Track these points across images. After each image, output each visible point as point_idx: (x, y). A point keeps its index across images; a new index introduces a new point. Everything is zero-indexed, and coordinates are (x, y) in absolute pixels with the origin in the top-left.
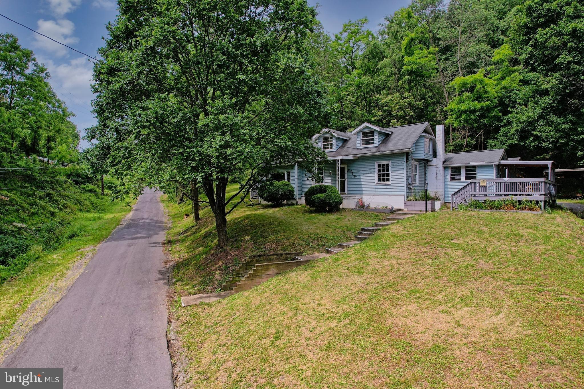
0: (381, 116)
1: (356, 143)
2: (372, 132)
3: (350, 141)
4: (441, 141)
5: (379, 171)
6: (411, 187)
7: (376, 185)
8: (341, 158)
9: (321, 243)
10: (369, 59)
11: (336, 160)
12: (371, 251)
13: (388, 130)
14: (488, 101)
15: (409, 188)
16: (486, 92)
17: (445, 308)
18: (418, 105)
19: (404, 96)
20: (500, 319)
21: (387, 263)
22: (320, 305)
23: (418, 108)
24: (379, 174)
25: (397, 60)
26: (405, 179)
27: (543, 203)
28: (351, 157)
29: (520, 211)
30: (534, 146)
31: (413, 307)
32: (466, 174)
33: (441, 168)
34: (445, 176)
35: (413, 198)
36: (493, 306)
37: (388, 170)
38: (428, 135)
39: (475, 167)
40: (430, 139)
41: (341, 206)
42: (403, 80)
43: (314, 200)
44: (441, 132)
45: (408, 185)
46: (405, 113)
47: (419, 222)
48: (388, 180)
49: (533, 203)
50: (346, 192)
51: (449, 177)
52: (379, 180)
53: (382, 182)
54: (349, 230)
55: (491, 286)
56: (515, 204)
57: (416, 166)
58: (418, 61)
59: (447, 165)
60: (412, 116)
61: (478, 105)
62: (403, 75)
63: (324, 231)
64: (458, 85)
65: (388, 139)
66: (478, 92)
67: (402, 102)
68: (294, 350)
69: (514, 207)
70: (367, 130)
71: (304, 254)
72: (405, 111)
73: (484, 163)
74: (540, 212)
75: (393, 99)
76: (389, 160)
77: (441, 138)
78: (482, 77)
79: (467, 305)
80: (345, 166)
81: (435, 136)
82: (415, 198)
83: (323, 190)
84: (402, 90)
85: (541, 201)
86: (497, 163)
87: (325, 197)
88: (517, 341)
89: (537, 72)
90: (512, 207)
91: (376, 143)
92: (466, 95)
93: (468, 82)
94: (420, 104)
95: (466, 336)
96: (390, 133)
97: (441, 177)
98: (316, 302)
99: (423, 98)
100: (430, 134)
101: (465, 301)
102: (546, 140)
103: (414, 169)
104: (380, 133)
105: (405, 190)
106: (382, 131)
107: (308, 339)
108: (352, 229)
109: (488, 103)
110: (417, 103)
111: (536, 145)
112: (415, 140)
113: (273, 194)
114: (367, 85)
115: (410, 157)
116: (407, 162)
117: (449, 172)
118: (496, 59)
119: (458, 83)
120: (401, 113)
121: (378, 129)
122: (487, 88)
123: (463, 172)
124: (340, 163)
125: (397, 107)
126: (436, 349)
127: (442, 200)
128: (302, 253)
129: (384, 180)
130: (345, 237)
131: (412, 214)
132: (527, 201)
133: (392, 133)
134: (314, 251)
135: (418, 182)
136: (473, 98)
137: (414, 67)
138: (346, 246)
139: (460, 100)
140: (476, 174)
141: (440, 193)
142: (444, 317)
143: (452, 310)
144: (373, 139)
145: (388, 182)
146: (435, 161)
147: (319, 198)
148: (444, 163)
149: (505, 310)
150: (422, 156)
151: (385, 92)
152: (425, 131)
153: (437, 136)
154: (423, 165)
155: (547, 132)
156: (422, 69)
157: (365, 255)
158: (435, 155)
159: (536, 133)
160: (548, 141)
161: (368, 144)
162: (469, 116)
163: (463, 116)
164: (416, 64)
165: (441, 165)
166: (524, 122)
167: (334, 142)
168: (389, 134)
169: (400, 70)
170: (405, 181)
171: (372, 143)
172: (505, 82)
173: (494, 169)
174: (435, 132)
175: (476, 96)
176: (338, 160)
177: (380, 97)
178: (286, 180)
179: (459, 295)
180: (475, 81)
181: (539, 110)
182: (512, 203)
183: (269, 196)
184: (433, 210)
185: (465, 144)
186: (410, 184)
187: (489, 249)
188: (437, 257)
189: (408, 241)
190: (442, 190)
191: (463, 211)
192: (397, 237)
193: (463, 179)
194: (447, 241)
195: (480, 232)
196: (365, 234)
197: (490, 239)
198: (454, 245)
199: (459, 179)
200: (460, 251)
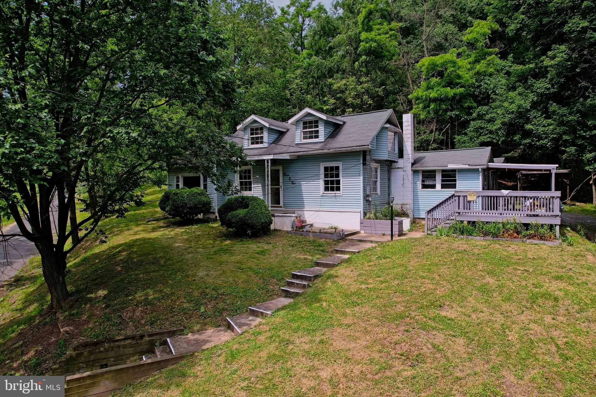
0: (334, 104)
1: (294, 136)
2: (317, 122)
3: (288, 133)
4: (410, 136)
5: (326, 176)
6: (370, 199)
7: (322, 196)
8: (271, 157)
9: (221, 305)
10: (321, 36)
11: (265, 160)
12: (300, 334)
13: (339, 119)
14: (461, 87)
15: (367, 201)
16: (459, 77)
18: (378, 92)
19: (361, 80)
23: (378, 96)
24: (325, 181)
25: (353, 37)
26: (362, 189)
27: (558, 228)
28: (286, 157)
29: (528, 241)
30: (526, 143)
32: (443, 181)
33: (410, 172)
34: (414, 183)
35: (372, 215)
37: (338, 176)
38: (392, 127)
39: (454, 171)
40: (395, 133)
41: (272, 227)
42: (360, 61)
43: (229, 220)
44: (410, 123)
45: (366, 197)
46: (362, 101)
47: (383, 261)
48: (338, 189)
49: (546, 227)
50: (281, 204)
51: (419, 184)
52: (326, 189)
53: (330, 192)
54: (273, 277)
56: (519, 229)
57: (376, 169)
58: (378, 37)
59: (418, 167)
60: (370, 105)
61: (450, 92)
62: (360, 55)
63: (231, 279)
64: (426, 67)
65: (339, 131)
66: (449, 75)
67: (359, 88)
69: (518, 233)
70: (309, 119)
71: (185, 332)
72: (362, 99)
73: (467, 167)
74: (557, 243)
75: (348, 84)
76: (340, 161)
77: (410, 132)
78: (455, 58)
80: (280, 168)
81: (402, 128)
82: (375, 215)
83: (244, 203)
84: (359, 73)
85: (556, 225)
86: (485, 167)
87: (246, 215)
89: (507, 60)
90: (515, 235)
91: (322, 138)
92: (434, 80)
93: (438, 63)
94: (380, 91)
96: (341, 123)
97: (409, 185)
99: (383, 84)
100: (396, 126)
102: (544, 136)
103: (373, 173)
104: (327, 123)
105: (362, 204)
106: (330, 120)
108: (278, 273)
109: (462, 90)
110: (377, 89)
111: (529, 143)
112: (375, 133)
113: (179, 207)
114: (318, 67)
115: (368, 157)
116: (364, 164)
117: (420, 177)
118: (469, 38)
119: (426, 64)
120: (358, 101)
121: (324, 117)
122: (460, 73)
123: (439, 178)
124: (269, 164)
125: (353, 93)
127: (411, 215)
128: (182, 330)
129: (332, 189)
130: (264, 292)
131: (372, 242)
132: (537, 226)
133: (344, 123)
134: (206, 325)
135: (379, 191)
136: (444, 84)
137: (372, 45)
138: (262, 313)
139: (428, 86)
140: (455, 181)
141: (408, 206)
144: (317, 132)
145: (337, 192)
146: (401, 163)
147: (238, 216)
148: (413, 164)
150: (384, 156)
151: (339, 75)
152: (389, 121)
153: (404, 128)
154: (386, 168)
155: (544, 126)
156: (382, 49)
157: (288, 342)
158: (401, 155)
159: (528, 127)
160: (546, 138)
161: (311, 137)
162: (440, 105)
163: (432, 106)
164: (375, 41)
165: (409, 168)
166: (512, 113)
167: (265, 135)
168: (341, 125)
169: (356, 49)
170: (362, 191)
171: (317, 137)
172: (480, 67)
173: (481, 174)
174: (401, 124)
175: (447, 81)
176: (268, 161)
177: (333, 81)
178: (202, 187)
180: (446, 62)
181: (532, 97)
182: (515, 227)
183: (173, 210)
184: (401, 234)
185: (433, 139)
186: (368, 195)
187: (513, 337)
188: (420, 359)
189: (366, 309)
190: (410, 201)
191: (444, 238)
192: (347, 296)
193: (438, 186)
194: (433, 312)
195: (484, 290)
196: (298, 286)
197: (506, 306)
198: (449, 323)
199: (433, 186)
200: (461, 341)
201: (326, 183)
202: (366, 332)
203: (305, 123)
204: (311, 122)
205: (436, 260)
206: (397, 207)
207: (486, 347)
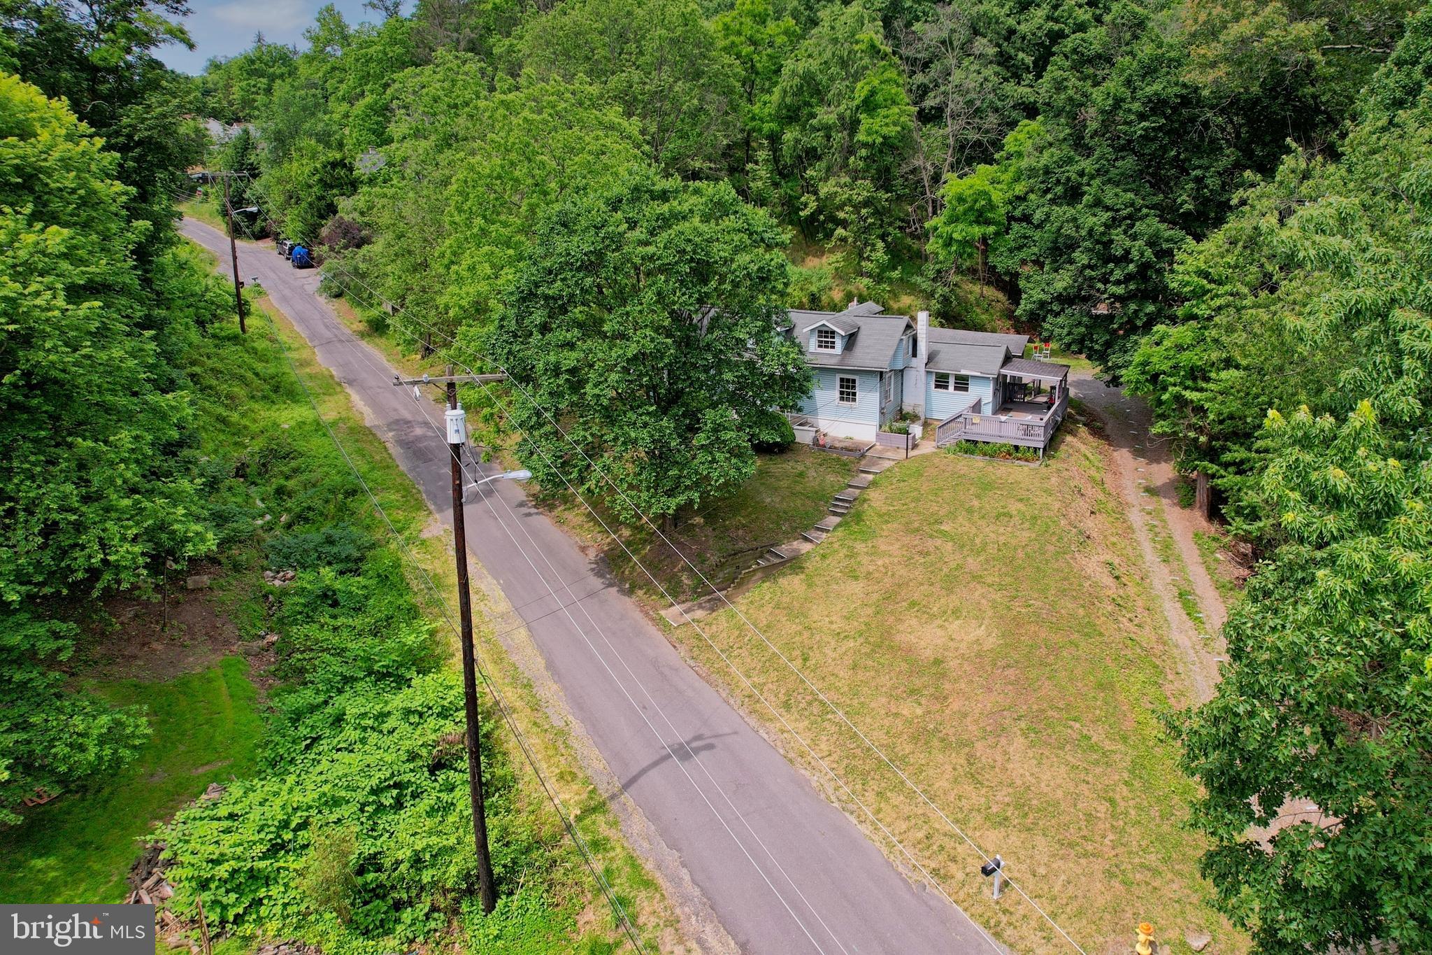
1: (809, 343)
2: (833, 333)
4: (924, 336)
5: (842, 386)
6: (885, 411)
7: (837, 406)
9: (794, 524)
12: (858, 542)
17: (940, 622)
20: (981, 632)
21: (880, 563)
22: (831, 623)
24: (841, 391)
26: (878, 402)
27: (1041, 450)
29: (1014, 461)
31: (914, 622)
32: (956, 383)
33: (923, 372)
34: (927, 384)
35: (888, 429)
36: (977, 618)
37: (854, 387)
38: (908, 332)
39: (967, 376)
40: (910, 336)
41: (797, 442)
45: (882, 409)
48: (854, 400)
49: (1032, 450)
51: (932, 384)
52: (842, 399)
53: (845, 402)
54: (820, 498)
55: (977, 594)
57: (891, 381)
59: (931, 368)
65: (855, 340)
68: (825, 670)
70: (825, 329)
73: (979, 374)
76: (857, 376)
79: (958, 618)
82: (890, 428)
85: (1040, 448)
86: (995, 377)
88: (991, 651)
90: (1007, 456)
91: (838, 349)
95: (957, 649)
96: (856, 330)
97: (921, 385)
98: (827, 619)
100: (911, 328)
101: (956, 612)
103: (888, 385)
104: (844, 336)
105: (878, 417)
107: (834, 660)
108: (822, 494)
115: (884, 375)
117: (934, 378)
123: (952, 381)
126: (937, 662)
127: (923, 417)
128: (778, 543)
129: (848, 400)
130: (818, 511)
131: (889, 459)
132: (1025, 448)
133: (859, 328)
134: (790, 538)
135: (892, 399)
138: (825, 529)
140: (968, 385)
141: (920, 409)
142: (940, 632)
143: (946, 624)
144: (833, 342)
145: (853, 403)
146: (914, 363)
148: (926, 365)
149: (986, 622)
150: (899, 367)
153: (919, 327)
158: (915, 356)
161: (826, 347)
165: (922, 368)
168: (855, 332)
170: (878, 405)
171: (833, 347)
173: (992, 381)
179: (951, 606)
184: (914, 446)
187: (978, 541)
188: (928, 554)
189: (895, 525)
190: (922, 402)
191: (951, 456)
192: (880, 516)
193: (951, 388)
194: (937, 527)
195: (970, 511)
196: (842, 507)
197: (980, 522)
198: (944, 534)
199: (946, 387)
200: (950, 544)
201: (842, 393)
202: (898, 540)
203: (820, 332)
204: (826, 332)
205: (941, 484)
206: (907, 408)
207: (962, 546)
